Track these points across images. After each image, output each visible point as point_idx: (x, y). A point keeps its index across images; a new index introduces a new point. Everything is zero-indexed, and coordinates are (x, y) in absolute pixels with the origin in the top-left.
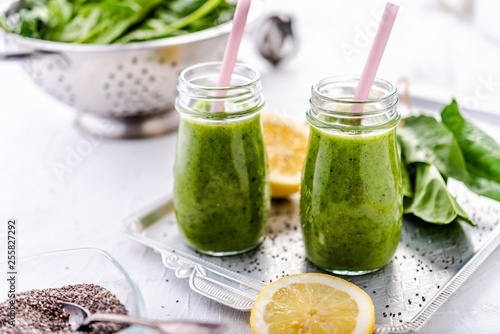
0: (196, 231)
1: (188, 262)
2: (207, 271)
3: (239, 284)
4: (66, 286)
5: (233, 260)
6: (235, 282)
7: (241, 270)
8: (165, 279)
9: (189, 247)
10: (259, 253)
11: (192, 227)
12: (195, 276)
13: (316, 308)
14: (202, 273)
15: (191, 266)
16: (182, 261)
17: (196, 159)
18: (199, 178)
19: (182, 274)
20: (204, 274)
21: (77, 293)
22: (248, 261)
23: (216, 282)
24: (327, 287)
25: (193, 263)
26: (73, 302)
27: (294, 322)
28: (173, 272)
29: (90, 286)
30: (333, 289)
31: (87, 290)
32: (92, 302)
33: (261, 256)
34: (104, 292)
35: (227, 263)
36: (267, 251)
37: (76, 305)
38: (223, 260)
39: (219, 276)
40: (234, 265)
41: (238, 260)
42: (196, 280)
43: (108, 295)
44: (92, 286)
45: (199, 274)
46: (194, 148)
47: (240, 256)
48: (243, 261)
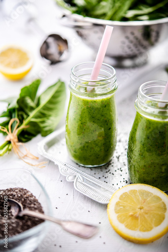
0: (77, 154)
1: (73, 172)
2: (83, 178)
3: (100, 187)
4: (9, 188)
5: (97, 170)
6: (99, 186)
7: (101, 176)
8: (60, 180)
9: (73, 161)
10: (110, 166)
11: (75, 152)
12: (77, 181)
13: (143, 206)
14: (81, 180)
15: (75, 175)
16: (69, 171)
17: (79, 117)
18: (80, 127)
19: (70, 179)
20: (82, 179)
21: (14, 193)
22: (104, 171)
23: (88, 185)
24: (149, 193)
25: (76, 173)
26: (13, 198)
27: (131, 213)
28: (65, 177)
29: (21, 189)
30: (152, 194)
31: (20, 191)
32: (23, 200)
33: (112, 167)
34: (29, 194)
35: (93, 172)
36: (115, 165)
37: (15, 201)
38: (91, 170)
39: (90, 182)
40: (97, 173)
41: (99, 170)
42: (78, 183)
43: (32, 196)
44: (22, 189)
45: (79, 180)
46: (78, 111)
47: (100, 168)
48: (102, 171)
